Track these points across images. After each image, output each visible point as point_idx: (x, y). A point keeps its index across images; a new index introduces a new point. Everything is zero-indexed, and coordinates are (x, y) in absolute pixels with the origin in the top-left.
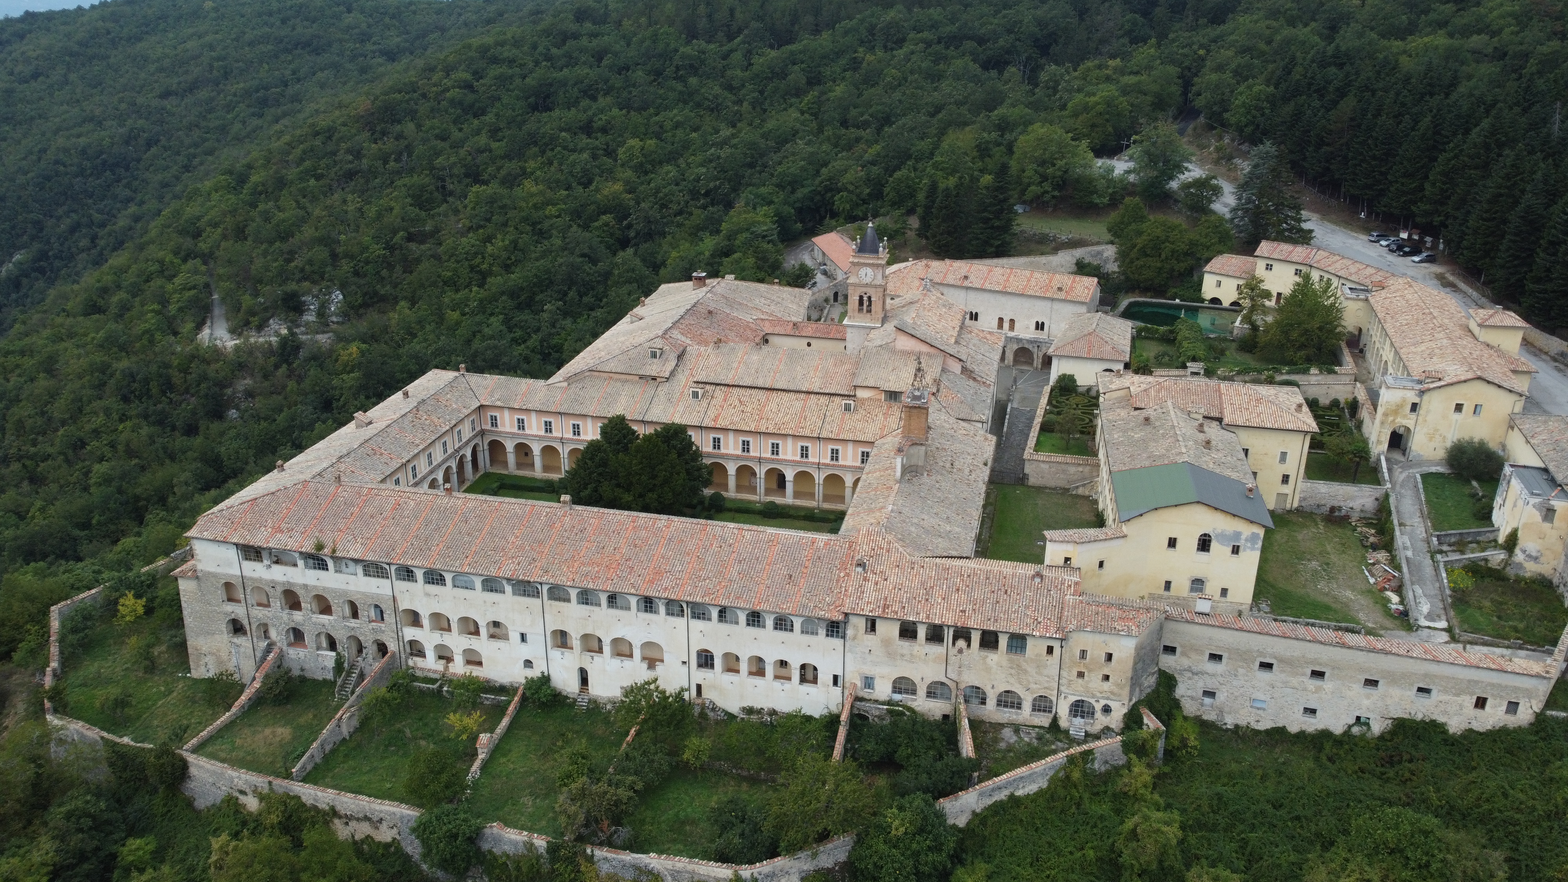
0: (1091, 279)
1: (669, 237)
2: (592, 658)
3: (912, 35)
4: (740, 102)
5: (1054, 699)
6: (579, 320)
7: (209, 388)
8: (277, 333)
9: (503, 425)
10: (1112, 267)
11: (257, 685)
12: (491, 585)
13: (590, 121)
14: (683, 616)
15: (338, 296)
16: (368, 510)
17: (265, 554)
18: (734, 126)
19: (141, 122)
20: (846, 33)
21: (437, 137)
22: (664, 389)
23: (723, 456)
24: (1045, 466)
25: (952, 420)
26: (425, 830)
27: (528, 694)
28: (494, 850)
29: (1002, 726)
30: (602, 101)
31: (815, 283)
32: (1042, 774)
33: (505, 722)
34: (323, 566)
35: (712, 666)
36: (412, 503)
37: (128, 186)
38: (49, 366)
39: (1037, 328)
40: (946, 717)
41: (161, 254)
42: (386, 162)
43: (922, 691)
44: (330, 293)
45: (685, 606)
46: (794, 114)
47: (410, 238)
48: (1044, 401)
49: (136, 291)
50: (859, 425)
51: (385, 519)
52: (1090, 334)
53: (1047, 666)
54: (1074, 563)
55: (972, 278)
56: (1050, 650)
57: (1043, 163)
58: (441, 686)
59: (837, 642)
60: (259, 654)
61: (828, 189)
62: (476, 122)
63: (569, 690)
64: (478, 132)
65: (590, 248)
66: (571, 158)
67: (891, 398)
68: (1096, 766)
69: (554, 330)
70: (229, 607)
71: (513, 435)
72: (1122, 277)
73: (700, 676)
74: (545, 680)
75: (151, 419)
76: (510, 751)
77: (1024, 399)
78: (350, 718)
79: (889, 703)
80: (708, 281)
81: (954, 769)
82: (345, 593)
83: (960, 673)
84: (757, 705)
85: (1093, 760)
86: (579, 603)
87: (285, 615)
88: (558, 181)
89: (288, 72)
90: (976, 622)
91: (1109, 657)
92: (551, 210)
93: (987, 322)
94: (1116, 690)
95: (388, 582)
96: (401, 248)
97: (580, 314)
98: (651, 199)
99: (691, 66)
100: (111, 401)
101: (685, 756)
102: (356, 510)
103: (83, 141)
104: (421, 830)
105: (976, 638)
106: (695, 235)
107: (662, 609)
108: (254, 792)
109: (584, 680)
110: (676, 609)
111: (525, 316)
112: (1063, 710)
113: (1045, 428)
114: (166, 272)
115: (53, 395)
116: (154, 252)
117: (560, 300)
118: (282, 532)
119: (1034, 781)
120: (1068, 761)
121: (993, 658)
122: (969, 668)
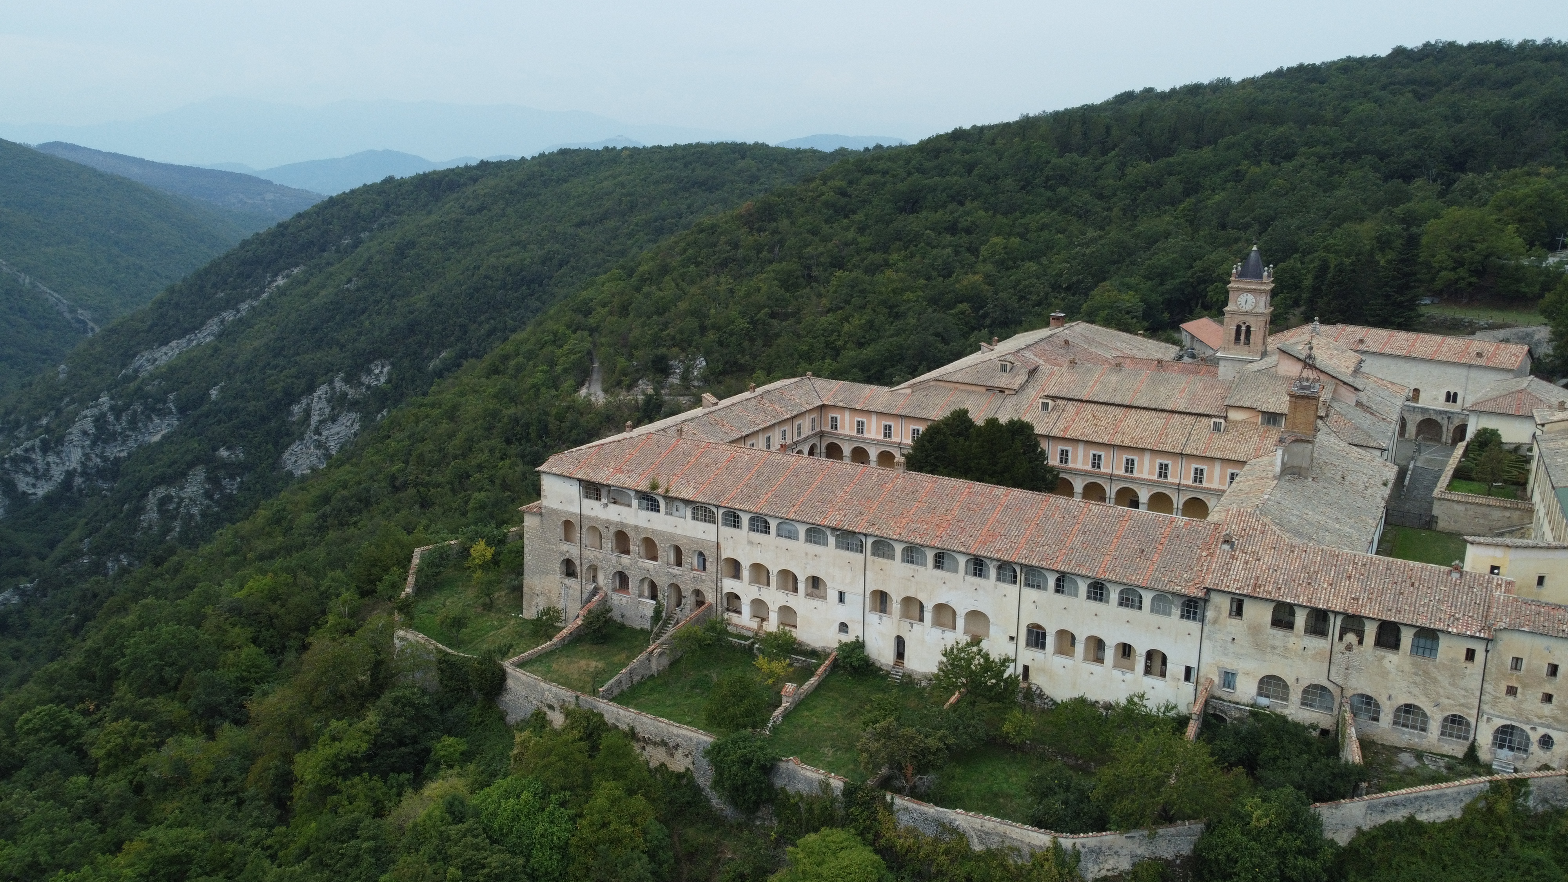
0: (1520, 347)
2: (912, 624)
3: (1304, 149)
4: (1109, 209)
5: (1473, 721)
7: (579, 434)
8: (644, 392)
9: (843, 427)
10: (1545, 351)
11: (579, 622)
12: (815, 534)
13: (956, 222)
14: (1015, 583)
15: (701, 362)
16: (707, 460)
17: (604, 492)
18: (1102, 228)
19: (557, 246)
20: (1229, 148)
21: (808, 231)
22: (1013, 398)
23: (1070, 471)
24: (1460, 509)
25: (1343, 444)
26: (718, 753)
27: (840, 658)
28: (787, 788)
29: (1400, 750)
30: (969, 205)
32: (1455, 799)
33: (813, 681)
34: (655, 508)
35: (1043, 647)
36: (747, 457)
37: (539, 299)
38: (452, 414)
39: (1448, 400)
40: (1324, 732)
41: (556, 327)
42: (759, 252)
43: (1295, 696)
44: (695, 359)
45: (1018, 570)
46: (1167, 218)
47: (773, 315)
48: (1458, 452)
49: (530, 356)
50: (1230, 445)
51: (718, 469)
52: (1519, 391)
53: (1464, 675)
54: (1505, 573)
55: (1368, 342)
56: (1470, 655)
57: (1458, 248)
58: (753, 643)
59: (1193, 626)
60: (585, 597)
62: (846, 221)
63: (883, 661)
64: (847, 229)
66: (934, 253)
67: (1269, 422)
68: (1531, 803)
70: (565, 547)
71: (851, 439)
73: (1027, 656)
74: (859, 645)
75: (527, 459)
76: (815, 707)
78: (661, 654)
79: (1253, 705)
81: (1336, 771)
82: (673, 536)
83: (1346, 677)
84: (1091, 697)
85: (1527, 794)
86: (903, 561)
87: (614, 558)
88: (918, 272)
89: (684, 206)
90: (1372, 611)
91: (1554, 670)
92: (908, 295)
94: (1560, 715)
95: (714, 527)
96: (764, 324)
98: (1010, 290)
99: (1062, 176)
100: (496, 442)
101: (1005, 729)
102: (693, 459)
103: (509, 260)
104: (715, 754)
105: (1371, 631)
107: (993, 573)
108: (562, 707)
109: (900, 655)
110: (1009, 574)
112: (1485, 737)
114: (557, 340)
115: (451, 436)
116: (551, 325)
118: (622, 472)
119: (1443, 806)
120: (1491, 787)
121: (1392, 659)
122: (1360, 670)
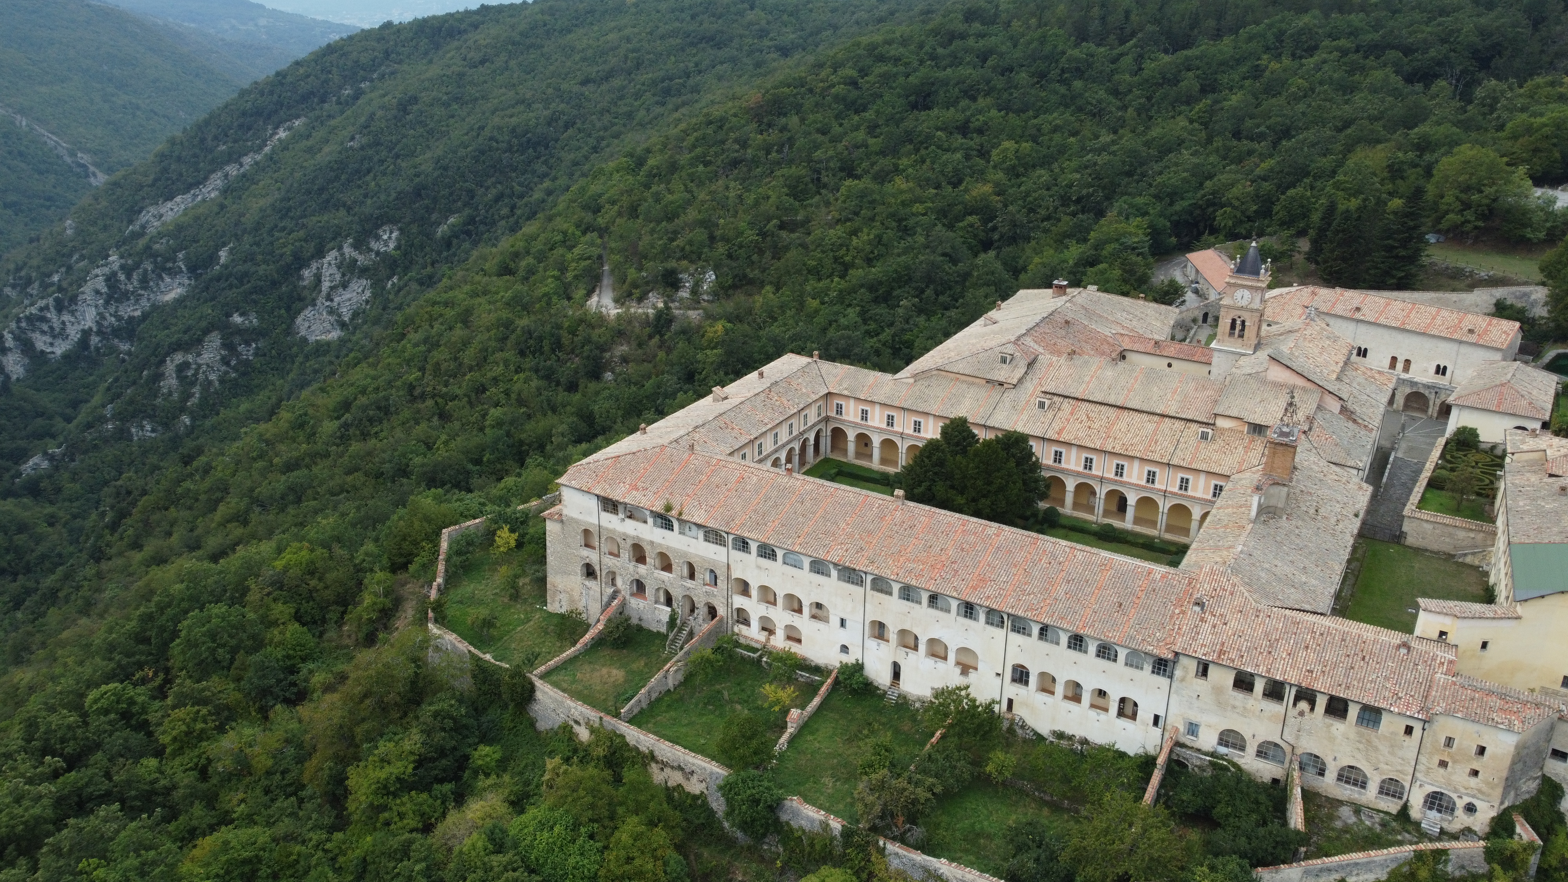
0: (1511, 323)
1: (1033, 243)
2: (907, 654)
3: (1326, 42)
4: (1125, 108)
5: (1407, 785)
6: (932, 318)
7: (591, 351)
8: (654, 307)
9: (848, 414)
10: (1541, 312)
11: (600, 627)
12: (818, 567)
13: (967, 121)
14: (1002, 627)
15: (711, 276)
16: (716, 480)
17: (621, 508)
18: (1115, 132)
19: (562, 106)
20: (1250, 39)
21: (818, 131)
22: (1010, 395)
23: (1063, 471)
24: (1428, 527)
25: (1323, 463)
26: (730, 790)
27: (841, 678)
28: (792, 823)
29: (1341, 803)
30: (982, 102)
31: (1184, 301)
32: (1382, 865)
33: (816, 701)
34: (669, 526)
35: (1026, 683)
36: (755, 478)
37: (546, 162)
38: (465, 318)
39: (1437, 372)
40: (1275, 781)
41: (565, 226)
42: (768, 153)
43: (1252, 748)
44: (704, 273)
45: (1005, 618)
46: (1182, 122)
47: (782, 226)
48: (1436, 454)
49: (541, 257)
50: (1215, 457)
51: (729, 490)
52: (1502, 385)
53: (1402, 746)
54: (1451, 638)
55: (1365, 310)
56: (1409, 730)
57: (1467, 189)
58: (761, 657)
59: (1163, 681)
60: (605, 599)
61: (1211, 204)
62: (856, 118)
63: (880, 681)
64: (857, 128)
65: (953, 248)
66: (944, 157)
67: (1254, 431)
68: (1450, 869)
69: (907, 326)
70: (585, 552)
71: (855, 425)
72: (1552, 325)
73: (1013, 691)
74: (859, 667)
76: (817, 730)
77: (1411, 449)
78: (676, 671)
79: (1212, 754)
80: (1068, 290)
81: (1278, 839)
82: (685, 554)
83: (1298, 737)
84: (1069, 731)
85: (1446, 862)
86: (900, 598)
87: (631, 566)
88: (928, 180)
89: (692, 65)
90: (1323, 685)
91: (1482, 750)
92: (918, 208)
93: (1378, 360)
95: (724, 549)
96: (773, 235)
97: (935, 313)
98: (1020, 202)
99: (1078, 69)
100: (510, 354)
101: (988, 769)
102: (704, 478)
103: (514, 121)
104: (727, 789)
105: (1321, 703)
106: (1060, 242)
107: (982, 617)
108: (587, 724)
109: (896, 675)
110: (997, 619)
111: (881, 310)
112: (1416, 800)
113: (1434, 484)
114: (568, 242)
115: (466, 343)
116: (560, 223)
117: (917, 297)
118: (637, 489)
119: (1371, 871)
120: (1415, 856)
121: (1339, 727)
122: (1310, 733)
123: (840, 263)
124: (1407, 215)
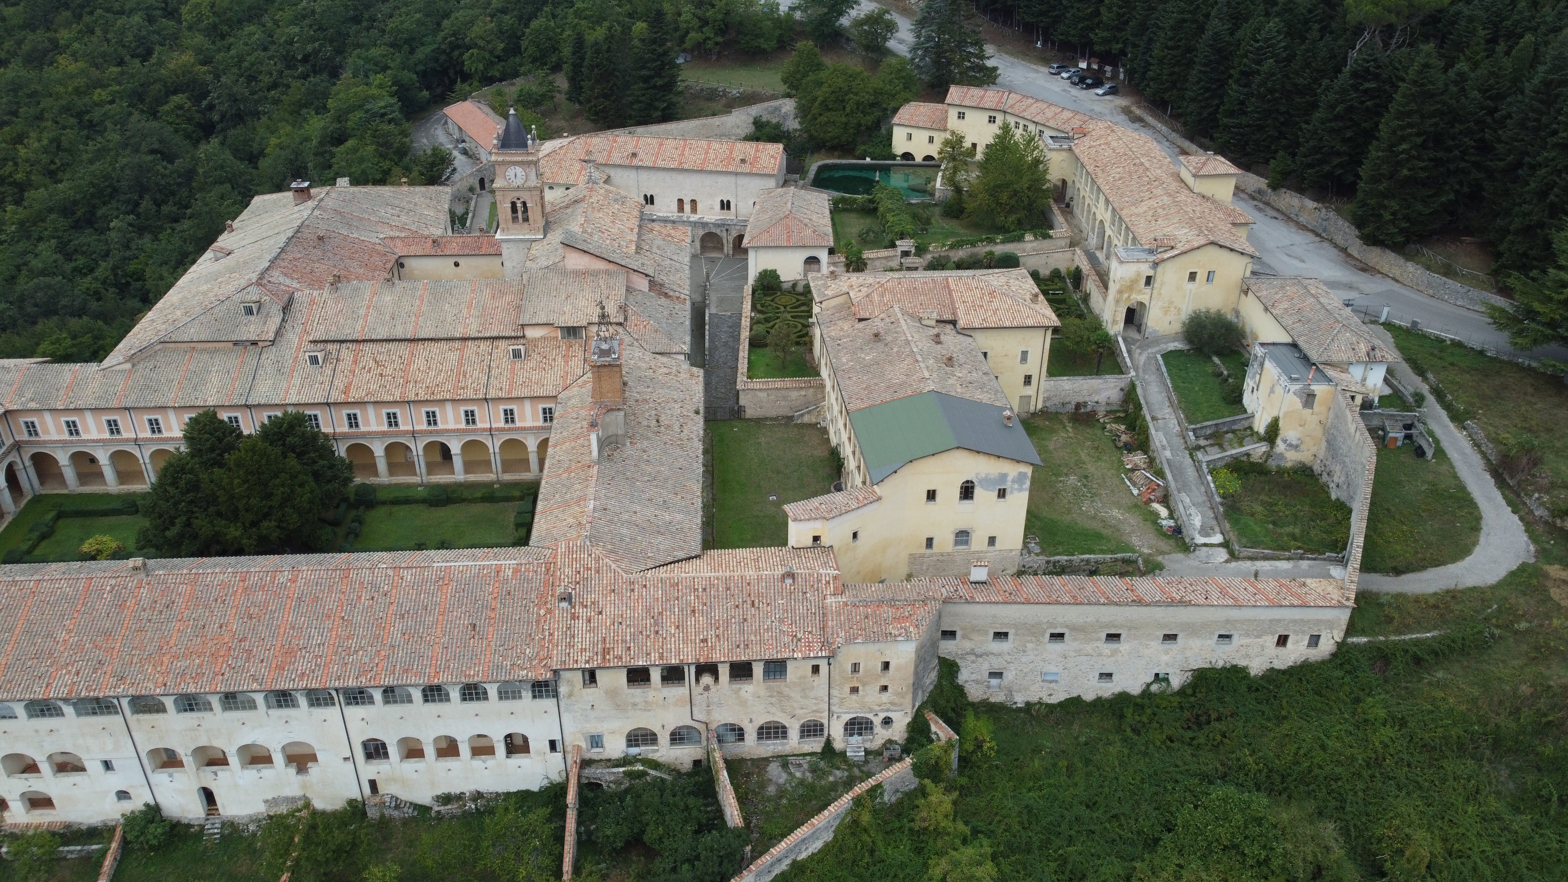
0: (775, 145)
1: (264, 119)
2: (216, 774)
5: (825, 722)
6: (161, 236)
9: (47, 432)
10: (793, 125)
12: (40, 709)
14: (333, 704)
22: (270, 355)
23: (364, 435)
24: (763, 395)
25: (648, 356)
27: (129, 837)
29: (766, 761)
31: (455, 170)
32: (827, 826)
35: (386, 756)
39: (722, 207)
40: (697, 763)
43: (664, 739)
45: (334, 693)
48: (747, 306)
50: (535, 376)
52: (786, 216)
53: (813, 687)
54: (825, 541)
55: (641, 155)
56: (816, 669)
59: (549, 703)
61: (454, 47)
63: (191, 816)
65: (161, 141)
66: (119, 22)
67: (569, 334)
68: (886, 799)
69: (128, 253)
71: (64, 444)
72: (805, 135)
73: (371, 770)
74: (153, 812)
77: (721, 301)
79: (625, 761)
80: (313, 191)
83: (709, 712)
84: (455, 790)
85: (882, 794)
86: (180, 712)
90: (721, 654)
91: (886, 666)
93: (665, 207)
94: (897, 700)
97: (162, 229)
98: (235, 70)
105: (724, 671)
106: (297, 111)
107: (303, 701)
109: (210, 801)
110: (323, 698)
111: (86, 238)
112: (837, 731)
113: (755, 344)
117: (132, 212)
120: (854, 803)
121: (747, 689)
122: (720, 705)
123: (10, 184)
124: (654, 41)
